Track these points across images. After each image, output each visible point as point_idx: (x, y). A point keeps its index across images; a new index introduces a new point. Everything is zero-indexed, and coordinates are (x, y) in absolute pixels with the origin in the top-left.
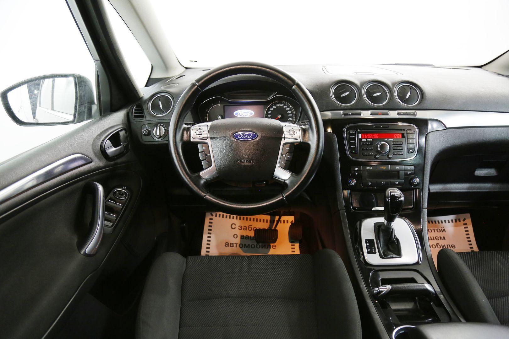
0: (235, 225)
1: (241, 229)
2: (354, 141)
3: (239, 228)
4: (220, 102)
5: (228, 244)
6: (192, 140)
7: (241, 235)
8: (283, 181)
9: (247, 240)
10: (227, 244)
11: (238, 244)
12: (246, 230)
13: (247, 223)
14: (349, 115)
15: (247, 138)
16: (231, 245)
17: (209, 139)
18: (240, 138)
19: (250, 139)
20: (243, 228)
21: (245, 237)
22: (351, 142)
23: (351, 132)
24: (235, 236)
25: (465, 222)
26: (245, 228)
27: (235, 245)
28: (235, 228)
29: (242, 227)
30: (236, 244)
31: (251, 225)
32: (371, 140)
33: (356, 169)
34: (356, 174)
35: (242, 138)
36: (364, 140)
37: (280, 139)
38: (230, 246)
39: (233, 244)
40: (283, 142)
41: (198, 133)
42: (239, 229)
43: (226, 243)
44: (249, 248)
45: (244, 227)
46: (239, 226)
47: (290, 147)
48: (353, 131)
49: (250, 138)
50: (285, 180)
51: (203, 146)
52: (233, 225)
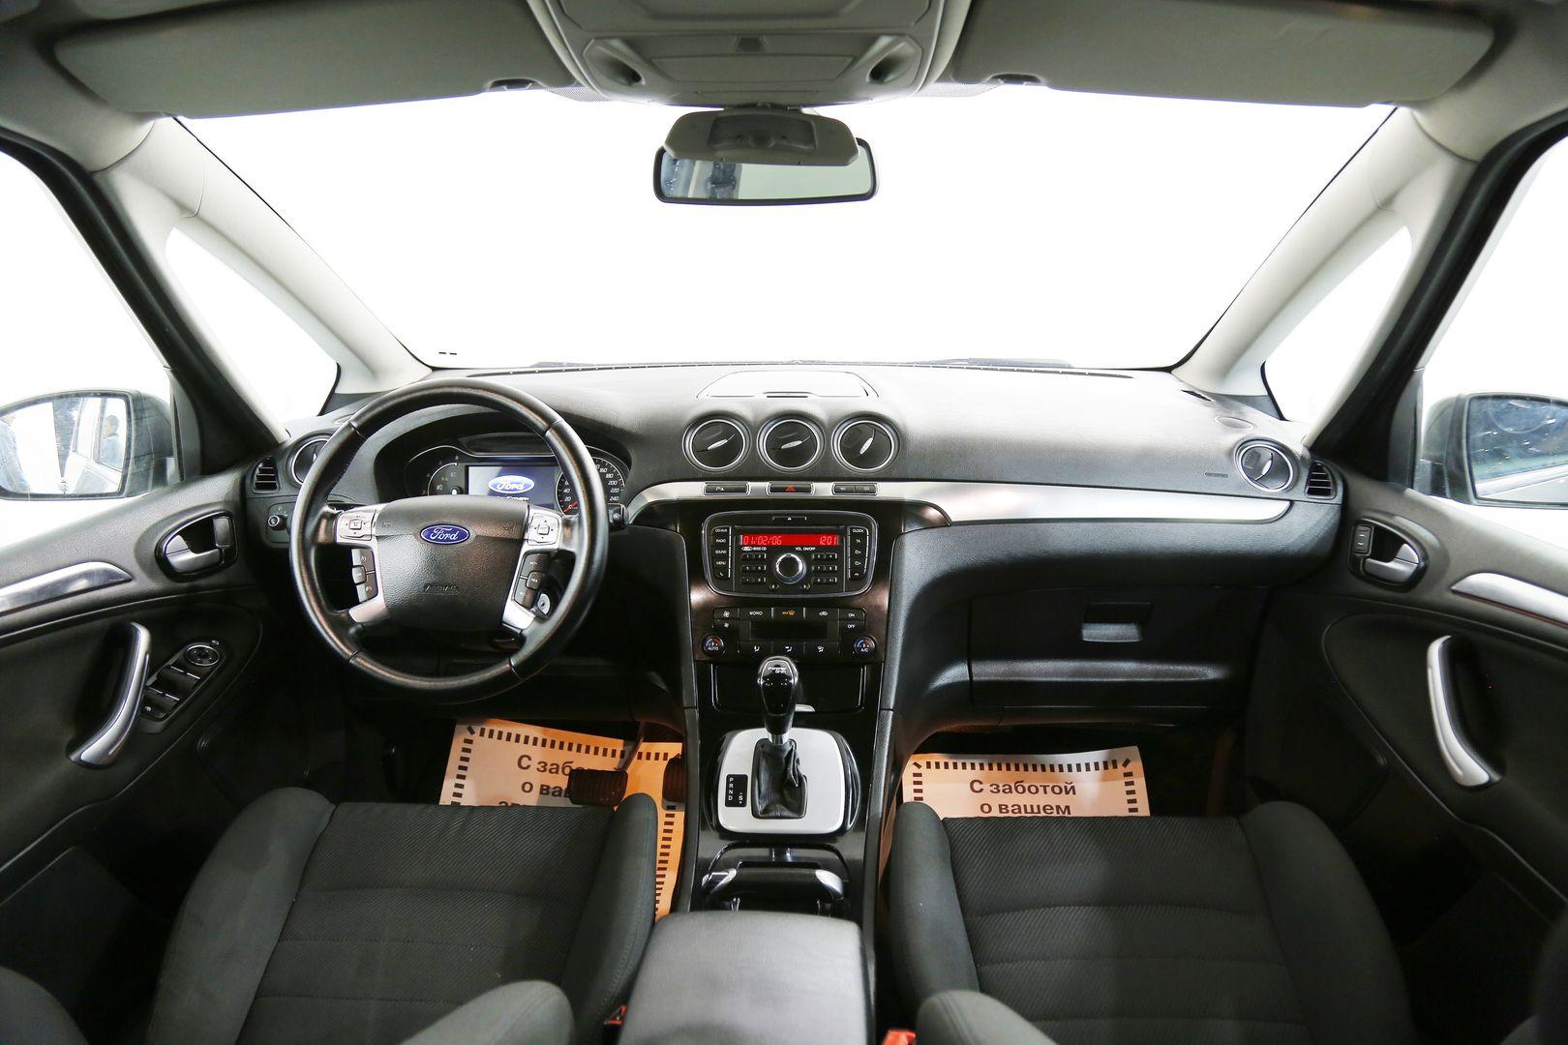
0: (530, 759)
1: (545, 770)
2: (724, 552)
3: (539, 766)
4: (457, 458)
6: (339, 540)
7: (542, 786)
8: (519, 632)
9: (558, 797)
12: (557, 772)
13: (560, 757)
14: (719, 491)
15: (448, 540)
17: (374, 539)
18: (433, 538)
19: (453, 540)
20: (548, 767)
21: (551, 791)
22: (717, 552)
23: (718, 531)
24: (527, 787)
25: (1128, 769)
26: (555, 769)
28: (528, 767)
29: (546, 764)
31: (571, 762)
32: (765, 549)
33: (726, 614)
34: (726, 625)
35: (436, 539)
36: (746, 549)
37: (521, 541)
40: (526, 548)
41: (352, 526)
42: (538, 769)
45: (552, 765)
46: (539, 763)
47: (539, 561)
48: (724, 528)
50: (522, 630)
51: (362, 554)
52: (525, 760)
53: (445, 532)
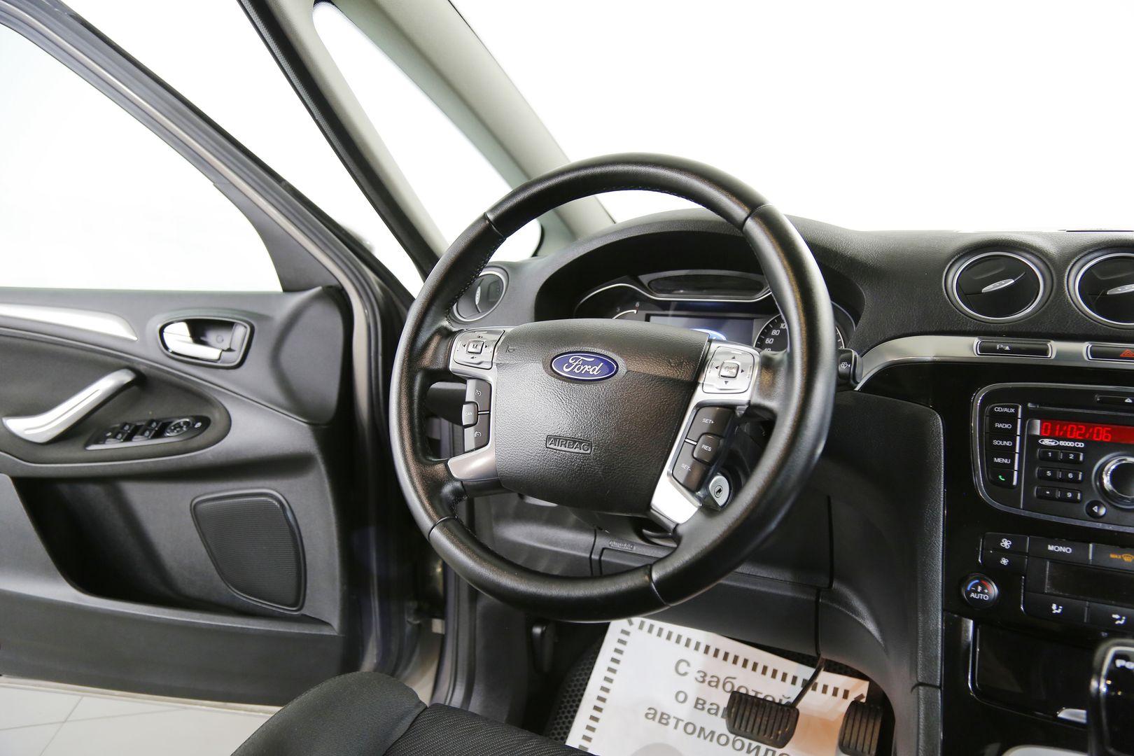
0: (689, 664)
1: (703, 682)
2: (1008, 444)
3: (698, 675)
4: (638, 304)
5: (655, 714)
6: (452, 367)
7: (698, 699)
8: (672, 526)
9: (714, 716)
10: (652, 711)
11: (682, 721)
12: (716, 686)
13: (725, 670)
14: (1002, 351)
15: (587, 374)
16: (661, 717)
17: (495, 369)
18: (567, 370)
19: (593, 375)
20: (708, 679)
21: (707, 706)
22: (996, 442)
23: (999, 410)
24: (681, 697)
26: (715, 683)
27: (672, 722)
28: (685, 674)
29: (705, 674)
30: (678, 720)
31: (734, 678)
32: (1081, 445)
33: (1006, 544)
34: (1004, 561)
36: (1047, 442)
37: (692, 386)
38: (660, 722)
39: (669, 717)
40: (699, 396)
41: (471, 349)
42: (696, 679)
43: (650, 709)
44: (711, 740)
45: (712, 677)
46: (699, 672)
47: (717, 419)
48: (1009, 407)
49: (595, 372)
50: (677, 525)
51: (477, 387)
52: (683, 665)
53: (585, 363)
